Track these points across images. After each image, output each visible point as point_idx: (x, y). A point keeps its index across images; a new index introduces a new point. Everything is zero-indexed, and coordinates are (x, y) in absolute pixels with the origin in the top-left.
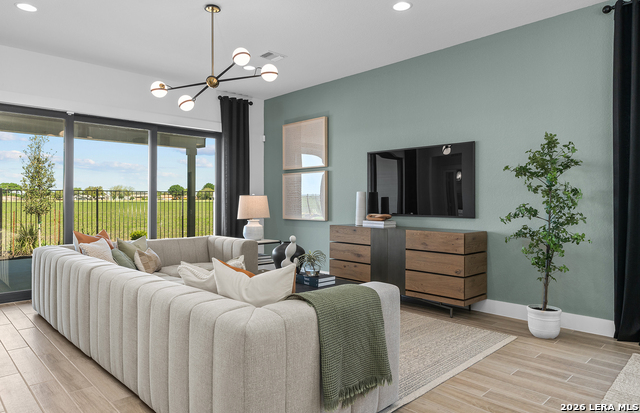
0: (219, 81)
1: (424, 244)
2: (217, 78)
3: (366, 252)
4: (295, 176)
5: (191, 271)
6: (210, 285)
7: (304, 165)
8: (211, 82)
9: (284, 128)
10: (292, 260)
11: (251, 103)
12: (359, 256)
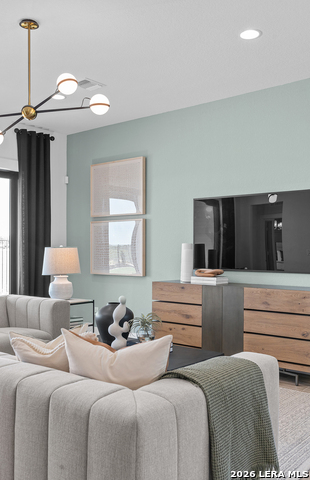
0: (37, 112)
1: (266, 303)
2: (35, 108)
3: (197, 314)
4: (102, 224)
5: (28, 344)
6: (56, 361)
7: (112, 212)
8: (27, 113)
9: (92, 169)
10: (121, 324)
11: (53, 139)
12: (188, 317)
